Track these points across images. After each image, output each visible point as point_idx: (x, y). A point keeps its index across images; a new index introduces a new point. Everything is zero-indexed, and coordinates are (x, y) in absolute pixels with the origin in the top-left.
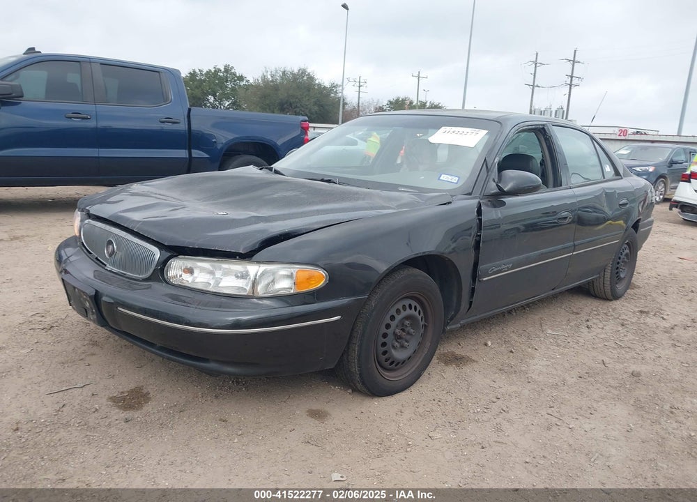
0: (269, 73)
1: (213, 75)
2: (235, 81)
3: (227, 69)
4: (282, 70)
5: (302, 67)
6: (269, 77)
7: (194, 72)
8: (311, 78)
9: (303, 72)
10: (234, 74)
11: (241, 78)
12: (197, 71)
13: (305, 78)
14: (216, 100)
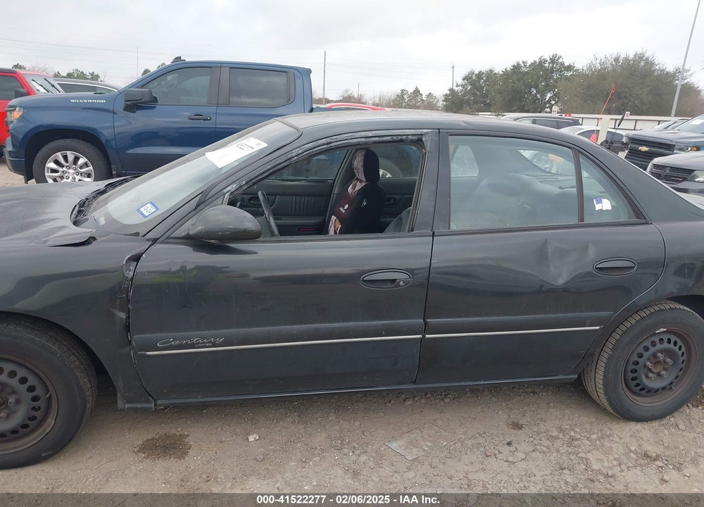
0: (598, 61)
1: (538, 66)
2: (561, 71)
3: (554, 60)
4: (614, 56)
5: (640, 51)
6: (598, 65)
7: (518, 64)
8: (650, 64)
9: (640, 57)
10: (562, 64)
11: (570, 68)
12: (521, 63)
13: (642, 64)
14: (538, 92)
